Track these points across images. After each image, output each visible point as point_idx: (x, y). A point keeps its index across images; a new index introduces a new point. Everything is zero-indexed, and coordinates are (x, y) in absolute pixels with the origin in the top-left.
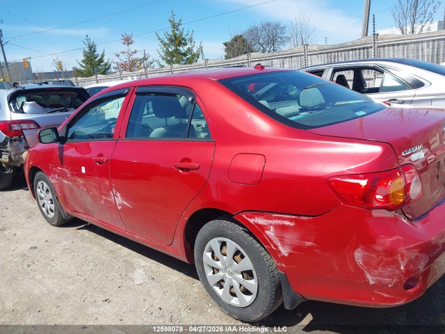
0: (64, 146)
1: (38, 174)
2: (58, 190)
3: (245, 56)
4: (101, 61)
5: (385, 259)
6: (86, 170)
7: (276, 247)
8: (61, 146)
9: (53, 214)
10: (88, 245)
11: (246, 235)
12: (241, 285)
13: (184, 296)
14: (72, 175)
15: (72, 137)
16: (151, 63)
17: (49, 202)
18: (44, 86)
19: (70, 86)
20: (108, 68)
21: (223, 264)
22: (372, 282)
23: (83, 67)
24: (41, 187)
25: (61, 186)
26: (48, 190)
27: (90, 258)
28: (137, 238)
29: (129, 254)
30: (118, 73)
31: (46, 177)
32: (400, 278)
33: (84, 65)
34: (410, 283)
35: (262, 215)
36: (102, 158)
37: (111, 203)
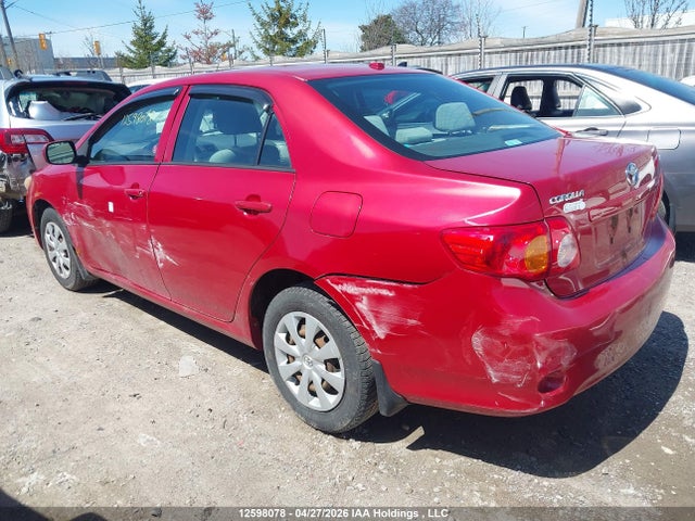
0: (85, 169)
1: (47, 211)
2: (74, 236)
3: (387, 49)
4: (161, 44)
5: (514, 348)
6: (115, 207)
7: (369, 325)
8: (81, 169)
9: (68, 273)
10: (117, 320)
11: (332, 308)
12: (323, 380)
13: (247, 396)
14: (96, 215)
15: (98, 157)
16: (241, 53)
17: (63, 254)
18: (63, 78)
19: (103, 80)
20: (172, 57)
21: (301, 350)
22: (495, 380)
23: (132, 51)
24: (51, 231)
25: (80, 231)
26: (60, 237)
27: (118, 337)
28: (186, 311)
29: (175, 336)
30: (188, 66)
31: (59, 216)
32: (533, 375)
33: (133, 48)
34: (549, 385)
35: (353, 281)
36: (137, 190)
37: (149, 257)
